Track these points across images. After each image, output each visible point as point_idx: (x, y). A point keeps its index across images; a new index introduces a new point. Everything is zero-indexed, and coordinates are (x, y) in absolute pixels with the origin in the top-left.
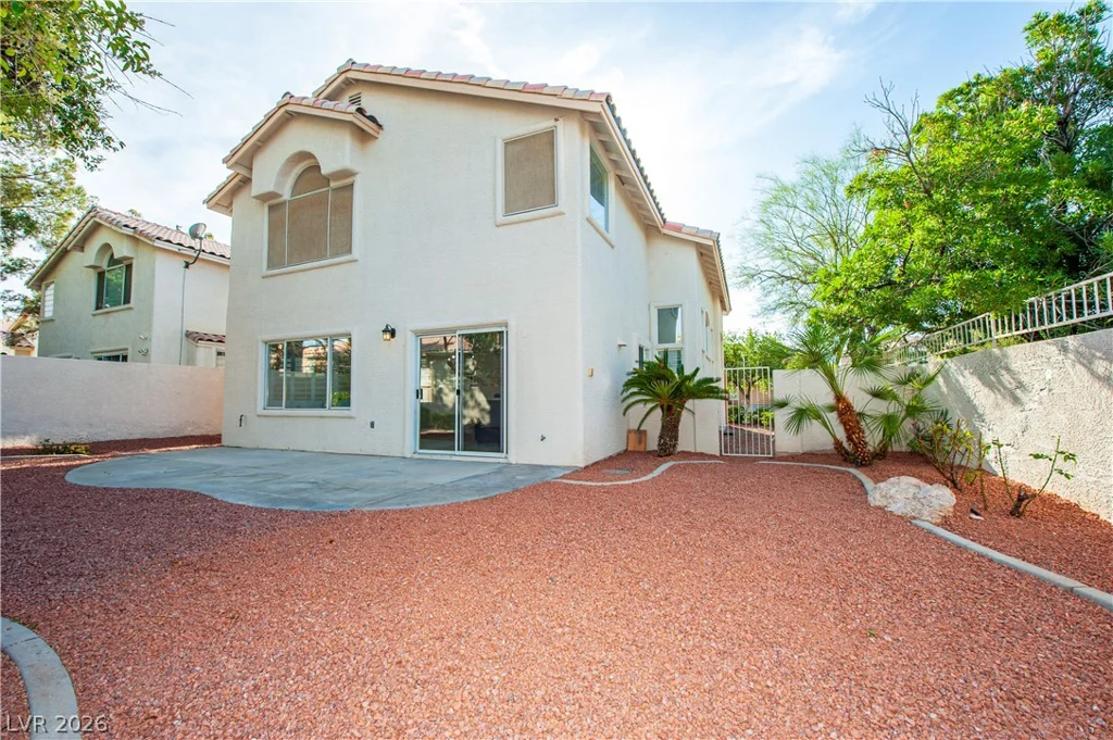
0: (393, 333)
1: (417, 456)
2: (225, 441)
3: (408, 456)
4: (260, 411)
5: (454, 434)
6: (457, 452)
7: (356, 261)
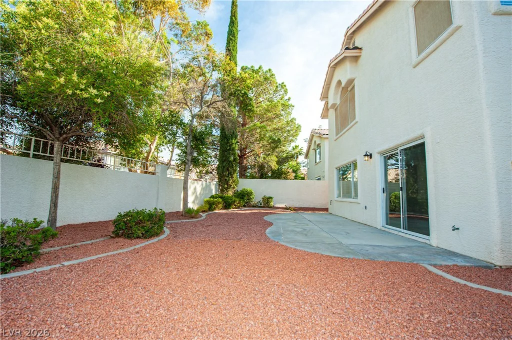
0: (371, 156)
1: (383, 229)
2: (330, 211)
3: (379, 228)
4: (336, 199)
5: (400, 217)
6: (402, 230)
7: (357, 122)
